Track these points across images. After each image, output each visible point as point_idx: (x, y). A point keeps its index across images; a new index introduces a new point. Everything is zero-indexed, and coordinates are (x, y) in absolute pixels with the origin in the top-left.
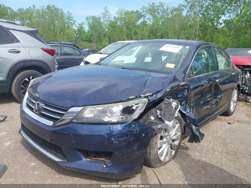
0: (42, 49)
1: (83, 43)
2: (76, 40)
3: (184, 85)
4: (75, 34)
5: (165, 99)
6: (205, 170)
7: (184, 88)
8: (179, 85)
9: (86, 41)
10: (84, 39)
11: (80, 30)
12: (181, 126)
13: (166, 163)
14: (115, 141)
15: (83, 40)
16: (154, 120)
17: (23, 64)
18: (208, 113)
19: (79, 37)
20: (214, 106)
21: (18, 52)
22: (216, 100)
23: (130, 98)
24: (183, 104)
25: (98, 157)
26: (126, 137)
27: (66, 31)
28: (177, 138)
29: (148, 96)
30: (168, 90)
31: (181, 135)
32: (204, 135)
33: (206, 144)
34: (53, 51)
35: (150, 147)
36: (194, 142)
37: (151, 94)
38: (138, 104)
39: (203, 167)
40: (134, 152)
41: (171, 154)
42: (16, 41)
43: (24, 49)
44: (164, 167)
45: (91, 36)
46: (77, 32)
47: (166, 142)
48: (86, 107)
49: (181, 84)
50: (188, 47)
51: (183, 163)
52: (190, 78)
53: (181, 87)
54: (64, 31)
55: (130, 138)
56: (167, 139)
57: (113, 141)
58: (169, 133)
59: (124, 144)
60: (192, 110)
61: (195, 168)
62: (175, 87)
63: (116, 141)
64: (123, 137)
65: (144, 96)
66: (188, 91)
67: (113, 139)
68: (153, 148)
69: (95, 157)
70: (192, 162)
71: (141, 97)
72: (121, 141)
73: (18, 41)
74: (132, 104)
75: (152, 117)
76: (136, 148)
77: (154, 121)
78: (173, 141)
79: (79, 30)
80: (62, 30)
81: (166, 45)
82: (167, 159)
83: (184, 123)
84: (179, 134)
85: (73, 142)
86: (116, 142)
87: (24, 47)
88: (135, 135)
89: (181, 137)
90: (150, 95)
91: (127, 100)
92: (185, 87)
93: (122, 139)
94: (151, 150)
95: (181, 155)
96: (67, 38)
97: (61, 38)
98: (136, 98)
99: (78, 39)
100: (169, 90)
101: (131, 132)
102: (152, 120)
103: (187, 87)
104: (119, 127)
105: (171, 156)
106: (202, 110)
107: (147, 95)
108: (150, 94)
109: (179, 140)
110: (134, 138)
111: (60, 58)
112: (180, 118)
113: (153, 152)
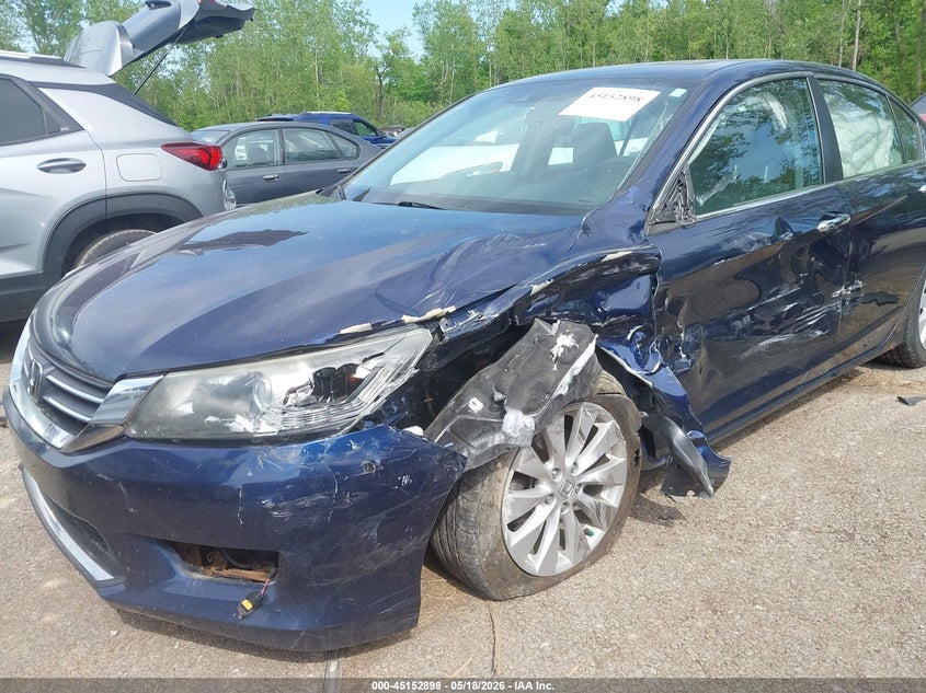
0: (170, 147)
1: (404, 106)
2: (381, 98)
3: (625, 260)
4: (377, 77)
5: (535, 326)
6: (715, 612)
7: (630, 272)
8: (597, 263)
9: (419, 97)
10: (411, 93)
11: (395, 59)
12: (625, 431)
13: (556, 579)
14: (275, 509)
15: (406, 98)
16: (482, 413)
17: (99, 210)
18: (785, 364)
19: (390, 84)
20: (819, 333)
21: (77, 167)
22: (825, 309)
23: (343, 332)
24: (629, 337)
25: (242, 566)
26: (321, 490)
27: (343, 67)
28: (611, 477)
29: (436, 319)
30: (536, 288)
31: (630, 464)
32: (730, 463)
33: (763, 497)
34: (213, 151)
35: (466, 520)
36: (691, 493)
37: (452, 309)
38: (382, 354)
39: (708, 601)
40: (370, 548)
41: (582, 544)
42: (67, 129)
43: (98, 153)
44: (543, 595)
45: (436, 77)
46: (381, 70)
47: (552, 495)
48: (171, 376)
49: (610, 257)
50: (679, 93)
51: (632, 578)
52: (676, 224)
53: (616, 270)
54: (335, 68)
55: (340, 499)
56: (553, 483)
57: (268, 509)
58: (561, 460)
59: (315, 519)
60: (688, 357)
61: (675, 602)
62: (582, 270)
63: (283, 509)
64: (309, 493)
65: (417, 319)
66: (654, 282)
67: (268, 503)
68: (476, 524)
69: (230, 566)
70: (672, 575)
71: (400, 324)
72: (303, 509)
73: (77, 128)
74: (349, 357)
75: (475, 400)
76: (374, 533)
77: (479, 419)
78: (592, 489)
79: (389, 61)
80: (329, 67)
81: (596, 90)
82: (565, 562)
83: (636, 416)
84: (619, 459)
85: (132, 510)
86: (286, 514)
87: (99, 147)
88: (364, 483)
89: (630, 474)
90: (448, 315)
91: (328, 341)
92: (637, 265)
93: (306, 502)
94: (471, 531)
95: (635, 544)
96: (350, 94)
97: (328, 97)
98: (378, 328)
99: (388, 92)
100: (543, 285)
101: (345, 470)
102: (473, 414)
103: (644, 268)
104: (293, 456)
105: (582, 551)
106: (746, 354)
107: (429, 315)
108: (446, 310)
109: (623, 486)
110: (361, 495)
111: (282, 175)
112: (612, 398)
113: (484, 542)
